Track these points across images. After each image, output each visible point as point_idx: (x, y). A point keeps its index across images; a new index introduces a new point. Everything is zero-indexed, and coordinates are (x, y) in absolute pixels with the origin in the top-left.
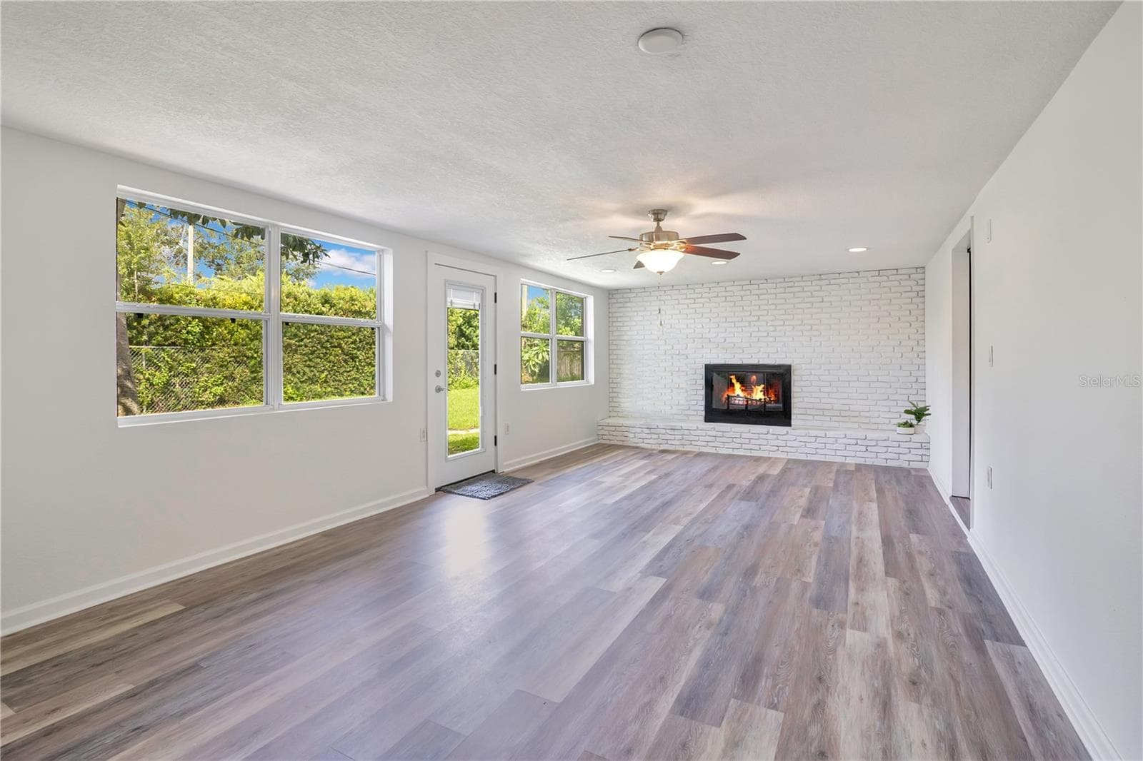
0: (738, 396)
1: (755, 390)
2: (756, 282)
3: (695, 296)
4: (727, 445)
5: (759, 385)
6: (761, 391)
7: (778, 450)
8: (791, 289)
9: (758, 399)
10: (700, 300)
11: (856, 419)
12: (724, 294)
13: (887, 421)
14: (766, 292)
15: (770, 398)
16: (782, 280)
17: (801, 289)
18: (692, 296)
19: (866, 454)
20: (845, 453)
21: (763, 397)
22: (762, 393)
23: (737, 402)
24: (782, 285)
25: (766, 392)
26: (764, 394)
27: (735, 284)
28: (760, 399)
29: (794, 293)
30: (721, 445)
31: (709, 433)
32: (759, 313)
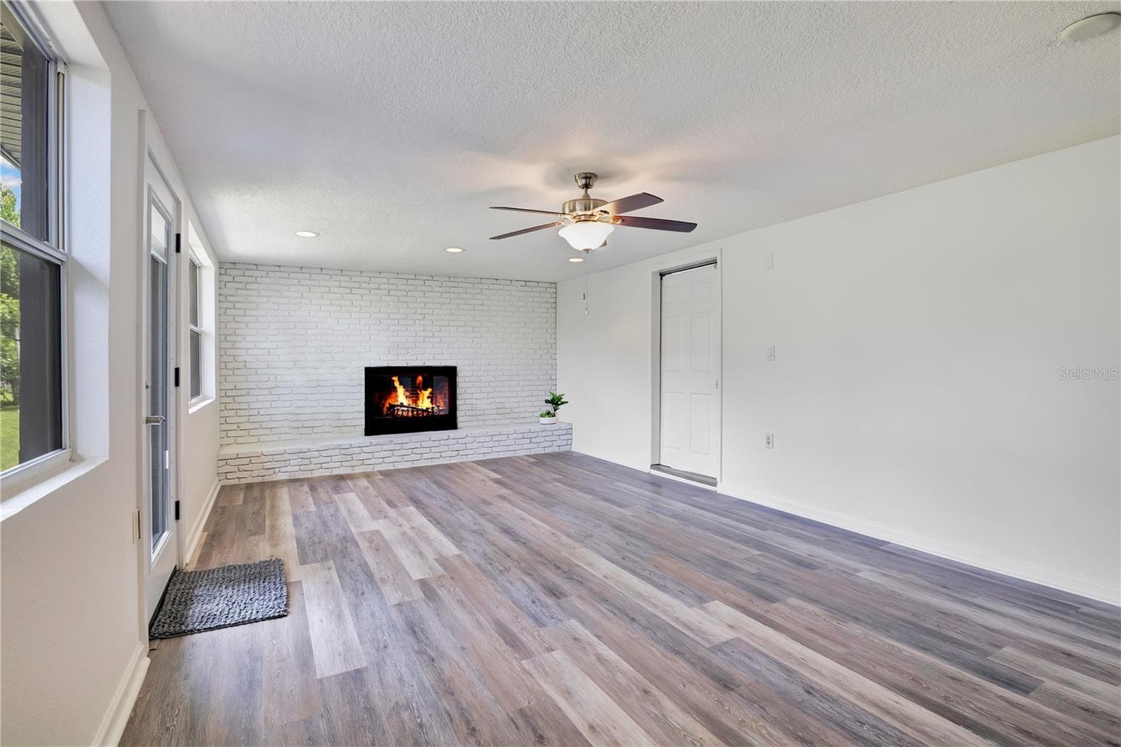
0: (402, 405)
1: (421, 396)
2: (421, 277)
3: (351, 285)
4: (406, 458)
5: (426, 390)
6: (428, 397)
7: (458, 454)
8: (455, 290)
9: (425, 408)
10: (357, 291)
11: (508, 416)
12: (387, 286)
13: (531, 415)
14: (431, 289)
15: (438, 407)
16: (447, 279)
17: (464, 291)
18: (346, 285)
19: (531, 446)
20: (515, 447)
21: (430, 405)
22: (430, 400)
23: (400, 413)
24: (447, 284)
25: (432, 398)
26: (432, 402)
27: (399, 277)
28: (427, 408)
29: (458, 293)
30: (399, 459)
31: (385, 447)
32: (424, 311)
